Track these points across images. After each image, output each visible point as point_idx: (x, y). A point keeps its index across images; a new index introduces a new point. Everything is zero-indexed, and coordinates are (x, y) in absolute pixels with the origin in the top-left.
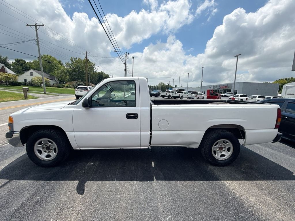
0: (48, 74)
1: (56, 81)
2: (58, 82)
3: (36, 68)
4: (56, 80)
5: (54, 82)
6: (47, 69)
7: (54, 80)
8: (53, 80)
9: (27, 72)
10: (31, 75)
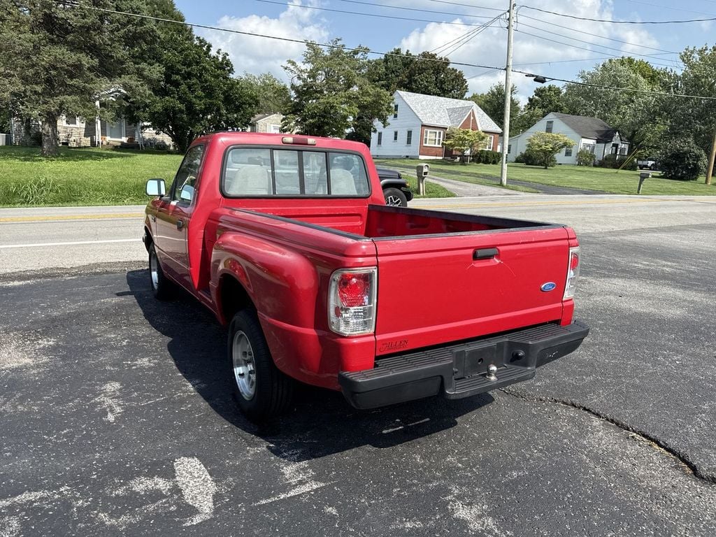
2: (623, 149)
4: (617, 140)
5: (609, 150)
7: (612, 141)
8: (607, 142)
9: (540, 122)
10: (549, 130)
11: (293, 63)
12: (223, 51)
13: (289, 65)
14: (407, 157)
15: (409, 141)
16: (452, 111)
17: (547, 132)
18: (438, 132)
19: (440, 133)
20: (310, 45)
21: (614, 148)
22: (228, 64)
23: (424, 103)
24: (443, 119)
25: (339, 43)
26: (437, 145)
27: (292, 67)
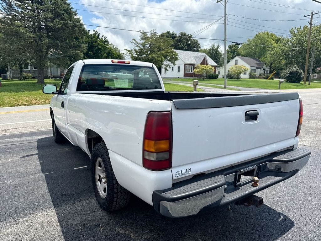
0: (256, 60)
1: (264, 69)
2: (267, 71)
3: (244, 54)
4: (265, 67)
5: (262, 72)
6: (257, 53)
7: (263, 67)
8: (260, 68)
9: (232, 60)
10: (236, 64)
11: (135, 40)
12: (105, 36)
13: (133, 41)
14: (178, 77)
15: (179, 71)
16: (196, 57)
17: (235, 64)
18: (191, 66)
19: (192, 67)
20: (143, 33)
21: (264, 70)
22: (107, 41)
23: (184, 54)
24: (193, 61)
25: (154, 31)
26: (191, 72)
27: (135, 42)
